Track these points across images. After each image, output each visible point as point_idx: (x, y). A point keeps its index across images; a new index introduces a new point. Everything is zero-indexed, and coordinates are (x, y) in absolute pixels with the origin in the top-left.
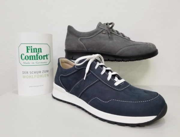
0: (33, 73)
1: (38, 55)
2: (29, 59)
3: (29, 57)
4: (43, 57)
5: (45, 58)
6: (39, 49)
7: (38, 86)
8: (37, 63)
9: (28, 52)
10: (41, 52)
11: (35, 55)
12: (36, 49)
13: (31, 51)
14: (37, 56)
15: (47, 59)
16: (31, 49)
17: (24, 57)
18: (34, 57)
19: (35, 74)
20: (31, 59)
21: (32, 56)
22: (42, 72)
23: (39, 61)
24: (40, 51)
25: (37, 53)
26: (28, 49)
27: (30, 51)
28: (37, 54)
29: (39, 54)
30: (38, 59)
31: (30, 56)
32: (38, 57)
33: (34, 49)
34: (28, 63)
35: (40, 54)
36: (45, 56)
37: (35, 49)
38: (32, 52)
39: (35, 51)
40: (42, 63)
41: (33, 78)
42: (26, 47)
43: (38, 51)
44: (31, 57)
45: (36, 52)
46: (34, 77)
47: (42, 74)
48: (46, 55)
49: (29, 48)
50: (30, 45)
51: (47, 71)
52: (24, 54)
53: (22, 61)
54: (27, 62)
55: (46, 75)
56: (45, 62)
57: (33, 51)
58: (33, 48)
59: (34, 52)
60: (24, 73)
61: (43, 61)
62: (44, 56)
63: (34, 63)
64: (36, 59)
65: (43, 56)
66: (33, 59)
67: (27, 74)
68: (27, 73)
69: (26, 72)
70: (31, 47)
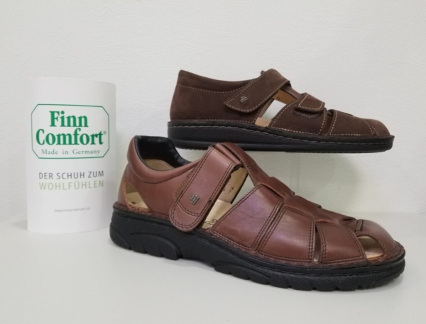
0: (65, 176)
1: (78, 132)
2: (56, 142)
3: (56, 138)
4: (91, 139)
5: (97, 140)
6: (80, 118)
7: (77, 210)
8: (75, 152)
9: (53, 124)
10: (86, 125)
11: (72, 133)
12: (74, 117)
13: (60, 124)
14: (76, 134)
15: (101, 143)
16: (63, 118)
17: (45, 138)
18: (67, 137)
19: (69, 180)
20: (62, 142)
21: (64, 135)
22: (87, 174)
23: (80, 147)
24: (83, 124)
25: (75, 128)
26: (53, 119)
27: (58, 123)
28: (76, 131)
29: (80, 129)
30: (79, 141)
31: (59, 136)
32: (79, 137)
33: (69, 118)
34: (54, 152)
35: (84, 130)
36: (96, 135)
37: (72, 119)
38: (63, 125)
39: (72, 124)
40: (87, 152)
41: (64, 189)
42: (50, 114)
43: (78, 124)
44: (62, 137)
45: (75, 125)
46: (66, 187)
47: (86, 179)
48: (98, 133)
49: (56, 115)
50: (60, 109)
51: (101, 174)
52: (43, 130)
53: (38, 148)
54: (51, 150)
55: (97, 182)
56: (95, 152)
57: (66, 124)
58: (66, 115)
59: (69, 125)
60: (42, 176)
61: (89, 147)
62: (93, 136)
63: (67, 153)
64: (73, 142)
65: (90, 135)
66: (65, 143)
67: (51, 180)
68: (51, 176)
69: (48, 175)
70: (63, 112)
